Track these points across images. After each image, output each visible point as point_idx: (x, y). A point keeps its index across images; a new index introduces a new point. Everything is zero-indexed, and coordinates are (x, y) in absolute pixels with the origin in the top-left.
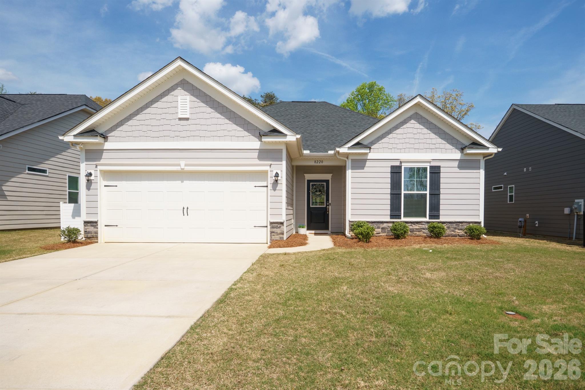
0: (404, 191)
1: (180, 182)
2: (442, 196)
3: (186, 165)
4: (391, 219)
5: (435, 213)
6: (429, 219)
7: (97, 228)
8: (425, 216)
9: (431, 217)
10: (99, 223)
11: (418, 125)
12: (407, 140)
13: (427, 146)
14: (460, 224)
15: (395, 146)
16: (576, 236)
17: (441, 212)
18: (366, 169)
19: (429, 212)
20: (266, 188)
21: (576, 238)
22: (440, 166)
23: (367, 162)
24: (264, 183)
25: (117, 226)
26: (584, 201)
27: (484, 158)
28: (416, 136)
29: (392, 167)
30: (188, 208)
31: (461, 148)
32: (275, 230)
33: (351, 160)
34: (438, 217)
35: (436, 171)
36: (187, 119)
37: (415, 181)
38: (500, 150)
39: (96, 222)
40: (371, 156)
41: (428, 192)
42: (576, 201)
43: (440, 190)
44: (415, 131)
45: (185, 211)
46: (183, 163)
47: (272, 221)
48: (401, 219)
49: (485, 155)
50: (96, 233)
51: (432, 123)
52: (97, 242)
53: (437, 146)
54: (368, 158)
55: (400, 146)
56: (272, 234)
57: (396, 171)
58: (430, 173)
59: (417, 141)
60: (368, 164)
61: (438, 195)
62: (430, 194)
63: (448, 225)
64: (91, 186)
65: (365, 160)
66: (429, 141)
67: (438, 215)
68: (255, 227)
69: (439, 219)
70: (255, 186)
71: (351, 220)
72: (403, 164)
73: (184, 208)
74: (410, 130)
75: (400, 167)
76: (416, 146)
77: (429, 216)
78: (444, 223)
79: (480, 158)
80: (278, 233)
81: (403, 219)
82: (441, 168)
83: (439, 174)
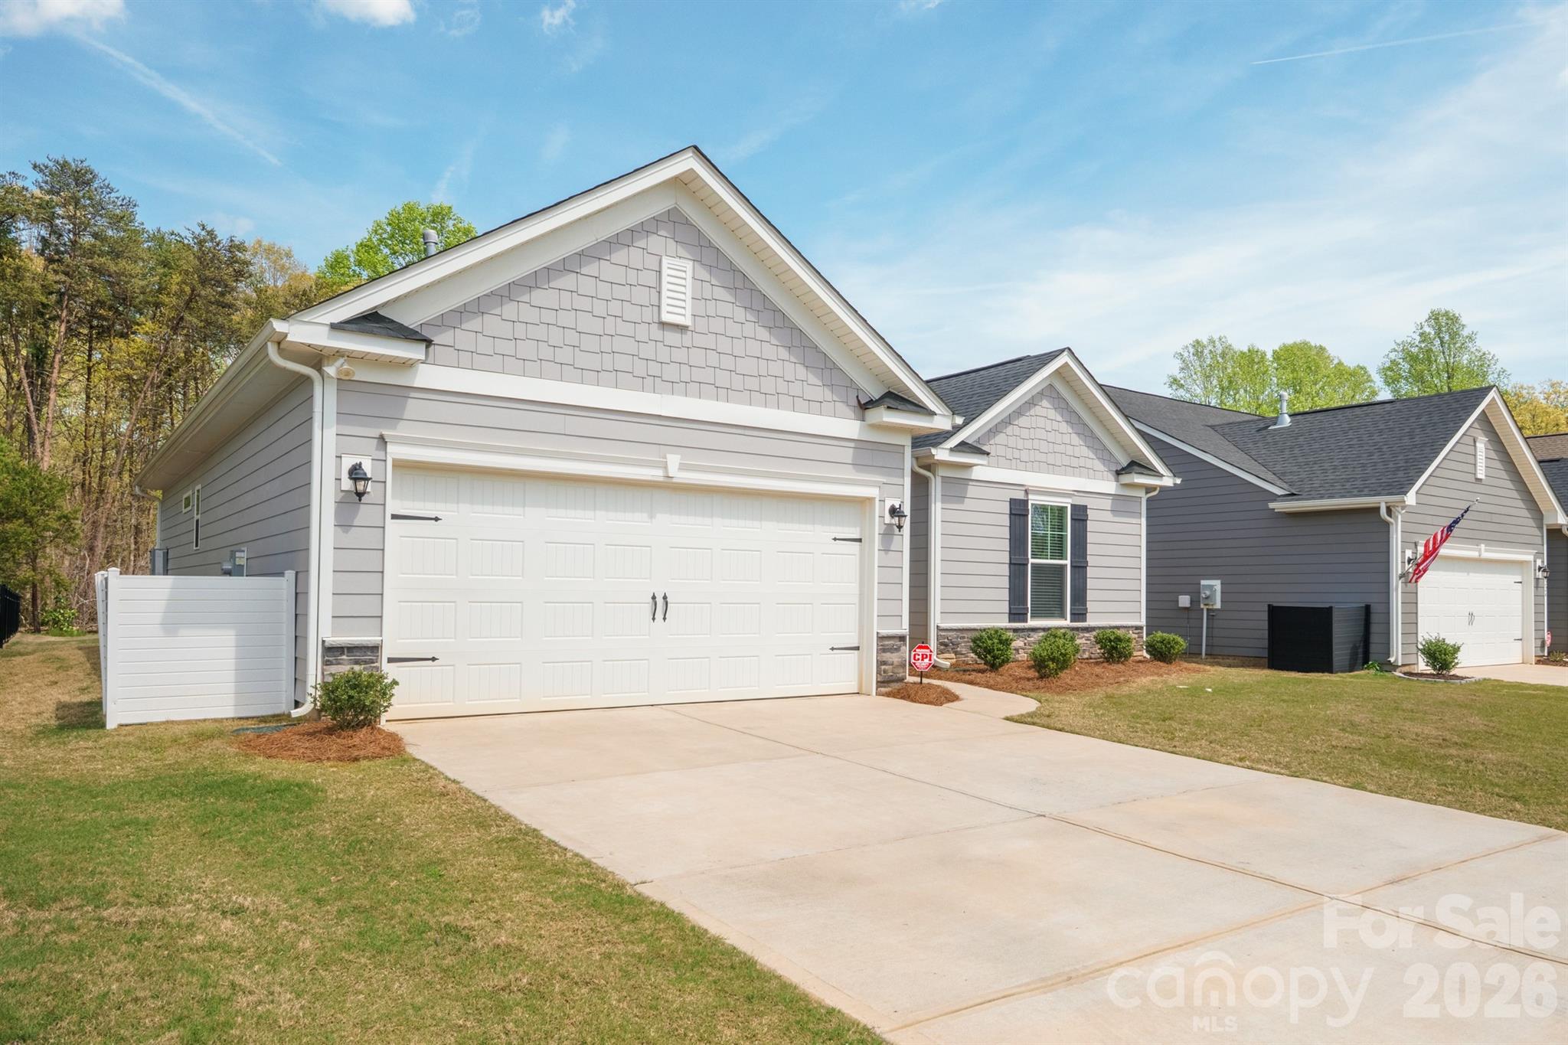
0: (1032, 557)
1: (645, 515)
2: (1090, 572)
3: (683, 467)
4: (1010, 621)
5: (1081, 608)
6: (1071, 622)
8: (1065, 615)
9: (1074, 617)
10: (383, 652)
11: (1052, 414)
12: (1036, 444)
13: (1066, 461)
15: (1017, 454)
16: (1206, 651)
17: (1089, 607)
18: (968, 504)
19: (1071, 605)
20: (858, 543)
21: (1206, 654)
22: (1086, 506)
23: (969, 487)
24: (852, 529)
25: (434, 659)
26: (1222, 584)
27: (1147, 493)
28: (1051, 437)
29: (1013, 502)
30: (665, 598)
31: (1117, 471)
32: (887, 656)
33: (940, 478)
34: (1084, 616)
35: (1080, 515)
36: (682, 328)
37: (1049, 535)
38: (1178, 481)
39: (372, 649)
40: (977, 473)
41: (1068, 562)
42: (1203, 582)
43: (1086, 559)
44: (1049, 425)
45: (660, 605)
46: (674, 460)
47: (884, 632)
48: (1027, 622)
49: (1149, 489)
53: (1082, 462)
54: (973, 478)
55: (1025, 456)
56: (883, 667)
57: (1018, 510)
58: (1072, 519)
59: (1051, 447)
60: (972, 491)
61: (1084, 568)
62: (1071, 566)
63: (1100, 634)
64: (354, 518)
65: (967, 481)
66: (1070, 450)
67: (1084, 612)
68: (833, 649)
69: (1087, 620)
70: (835, 539)
71: (943, 625)
72: (1030, 497)
73: (654, 598)
74: (1041, 422)
75: (1026, 502)
76: (1051, 459)
77: (1072, 614)
78: (1093, 629)
79: (1142, 494)
80: (896, 663)
81: (1032, 623)
82: (1089, 512)
83: (1085, 522)
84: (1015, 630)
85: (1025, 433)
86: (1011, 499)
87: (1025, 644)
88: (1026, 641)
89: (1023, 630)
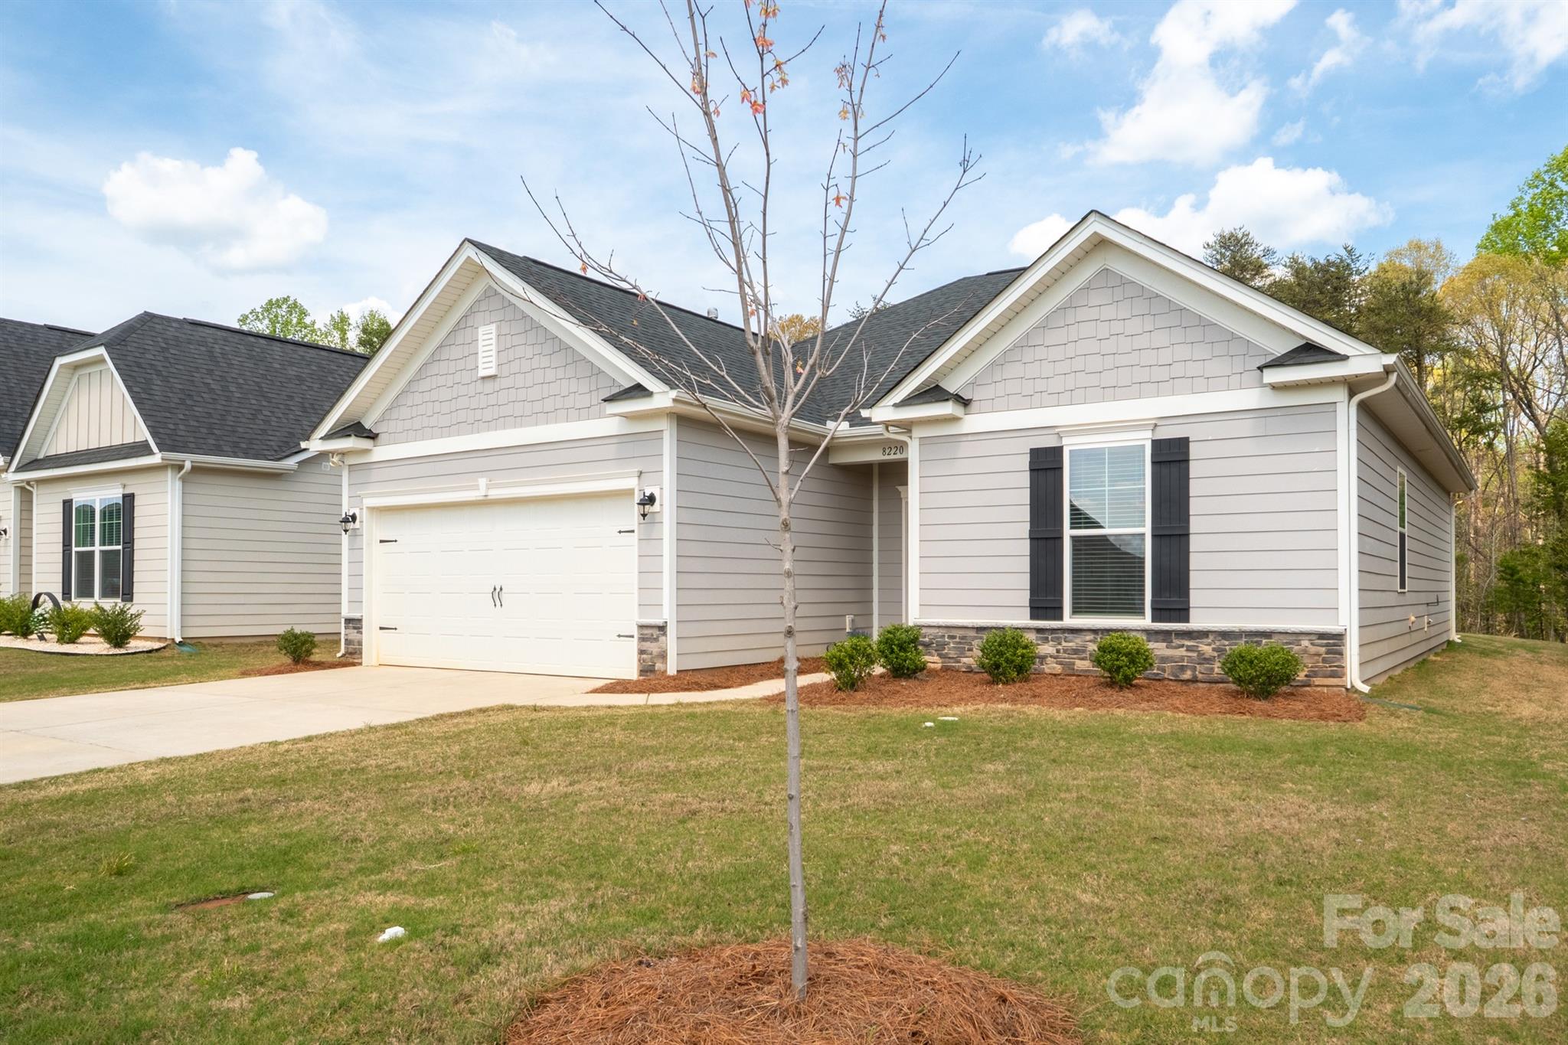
0: (1071, 528)
2: (1195, 543)
3: (491, 486)
4: (1033, 617)
5: (1174, 601)
6: (1153, 621)
7: (361, 633)
8: (1139, 611)
9: (1159, 614)
10: (364, 623)
12: (1078, 364)
13: (1142, 375)
14: (1264, 641)
15: (1040, 385)
17: (1195, 598)
18: (961, 466)
19: (1153, 596)
22: (1188, 438)
25: (395, 628)
27: (1352, 394)
28: (1108, 346)
29: (1035, 453)
30: (501, 589)
32: (647, 645)
33: (917, 441)
34: (1183, 614)
35: (1173, 457)
36: (493, 377)
37: (1107, 493)
38: (1390, 360)
39: (360, 620)
40: (969, 424)
41: (1146, 530)
43: (1188, 522)
44: (1103, 330)
45: (497, 593)
46: (483, 481)
47: (642, 620)
48: (1061, 618)
49: (1350, 386)
50: (360, 643)
51: (1158, 296)
52: (361, 664)
53: (1178, 370)
54: (962, 432)
55: (1057, 384)
56: (643, 656)
57: (1045, 466)
58: (1153, 463)
59: (1109, 361)
60: (967, 448)
61: (1182, 538)
62: (1154, 536)
63: (1218, 643)
65: (956, 438)
66: (1150, 357)
67: (1184, 607)
68: (619, 636)
69: (1187, 620)
70: (620, 532)
71: (919, 621)
72: (1065, 441)
73: (495, 589)
74: (1088, 329)
75: (1058, 451)
76: (1109, 379)
77: (1153, 609)
78: (1203, 634)
79: (1340, 395)
80: (655, 653)
81: (1069, 620)
82: (1192, 446)
83: (1183, 465)
84: (1039, 630)
85: (1056, 353)
86: (1031, 450)
87: (1058, 651)
88: (1060, 647)
89: (1053, 631)
